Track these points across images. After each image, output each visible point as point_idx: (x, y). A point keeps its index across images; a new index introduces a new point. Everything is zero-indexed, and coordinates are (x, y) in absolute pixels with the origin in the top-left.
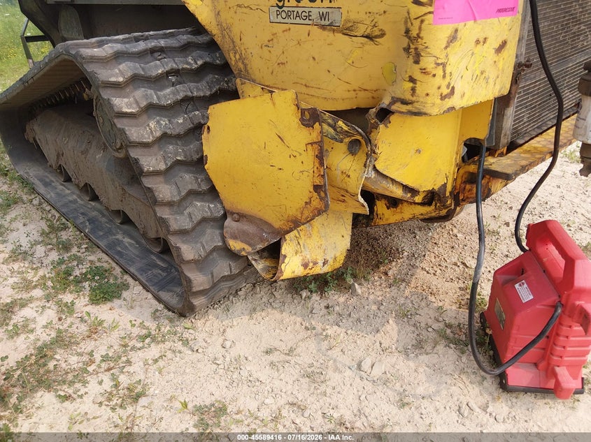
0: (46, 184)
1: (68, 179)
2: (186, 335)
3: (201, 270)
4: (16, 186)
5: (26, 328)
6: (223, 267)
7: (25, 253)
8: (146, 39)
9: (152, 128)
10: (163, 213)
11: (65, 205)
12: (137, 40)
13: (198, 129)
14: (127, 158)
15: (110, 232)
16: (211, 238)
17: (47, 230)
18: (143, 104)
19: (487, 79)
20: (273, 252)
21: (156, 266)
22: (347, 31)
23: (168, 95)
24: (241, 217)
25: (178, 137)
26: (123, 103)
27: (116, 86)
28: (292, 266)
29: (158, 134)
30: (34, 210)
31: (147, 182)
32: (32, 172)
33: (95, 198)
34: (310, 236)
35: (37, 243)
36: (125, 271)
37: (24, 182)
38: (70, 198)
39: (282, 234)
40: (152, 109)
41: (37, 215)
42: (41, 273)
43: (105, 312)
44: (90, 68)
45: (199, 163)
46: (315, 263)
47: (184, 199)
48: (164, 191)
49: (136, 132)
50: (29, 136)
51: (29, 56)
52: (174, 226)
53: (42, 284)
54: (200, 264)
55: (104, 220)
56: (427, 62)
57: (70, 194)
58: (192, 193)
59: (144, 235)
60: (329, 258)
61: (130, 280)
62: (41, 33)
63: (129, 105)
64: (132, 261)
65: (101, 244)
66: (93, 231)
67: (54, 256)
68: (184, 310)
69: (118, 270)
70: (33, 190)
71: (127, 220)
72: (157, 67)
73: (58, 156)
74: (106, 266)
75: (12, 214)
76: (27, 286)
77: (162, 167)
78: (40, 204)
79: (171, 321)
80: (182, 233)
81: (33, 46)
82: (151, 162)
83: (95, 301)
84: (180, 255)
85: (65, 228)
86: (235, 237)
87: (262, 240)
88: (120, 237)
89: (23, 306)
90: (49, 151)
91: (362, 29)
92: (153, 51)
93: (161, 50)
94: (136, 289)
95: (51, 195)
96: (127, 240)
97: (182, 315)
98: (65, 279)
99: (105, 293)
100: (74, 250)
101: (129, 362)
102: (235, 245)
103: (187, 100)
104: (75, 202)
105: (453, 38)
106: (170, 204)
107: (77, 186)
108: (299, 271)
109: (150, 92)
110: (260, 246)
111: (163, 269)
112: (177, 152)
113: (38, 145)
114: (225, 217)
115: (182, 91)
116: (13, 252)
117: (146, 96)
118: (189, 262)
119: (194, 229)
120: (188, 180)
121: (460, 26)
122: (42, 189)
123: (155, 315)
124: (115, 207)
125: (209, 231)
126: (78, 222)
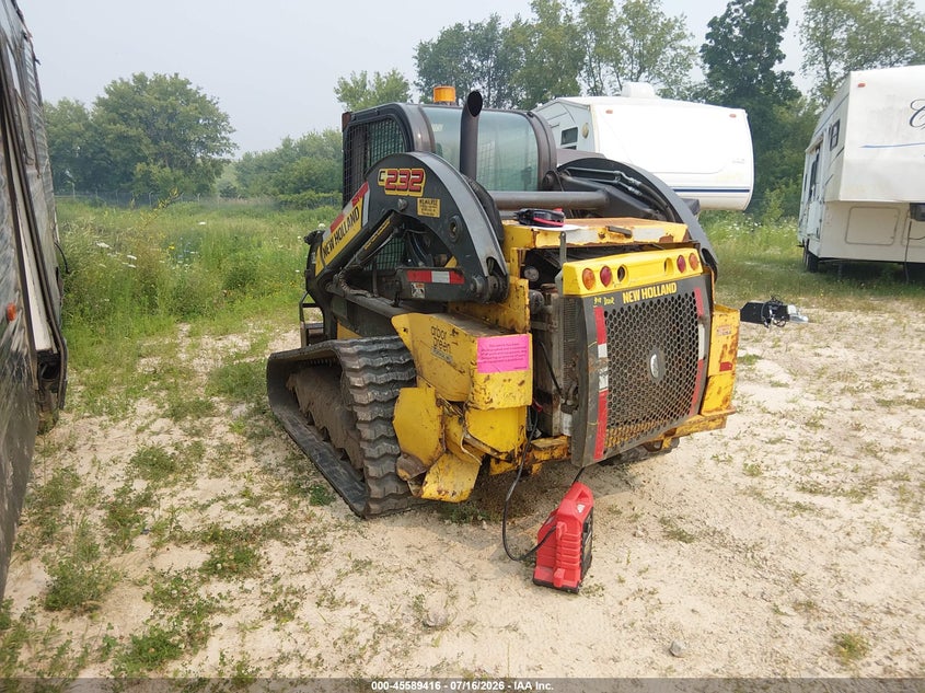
0: (293, 425)
1: (312, 423)
2: (363, 529)
3: (378, 485)
4: (270, 423)
5: (268, 510)
6: (392, 487)
7: (272, 470)
8: (380, 342)
9: (369, 396)
10: (364, 445)
11: (305, 442)
12: (374, 342)
13: (394, 400)
14: (352, 412)
15: (332, 464)
16: (388, 466)
17: (289, 456)
18: (367, 382)
19: (514, 397)
20: (420, 480)
21: (357, 489)
22: (454, 367)
23: (382, 378)
24: (408, 456)
25: (383, 403)
26: (356, 381)
27: (355, 370)
28: (430, 490)
29: (372, 400)
30: (281, 442)
31: (359, 426)
32: (285, 413)
33: (328, 439)
34: (447, 474)
35: (281, 465)
36: (336, 491)
37: (277, 421)
38: (310, 437)
39: (427, 469)
40: (371, 385)
41: (283, 446)
42: (281, 483)
43: (317, 510)
44: (343, 359)
45: (389, 420)
46: (447, 492)
47: (377, 439)
48: (367, 433)
49: (359, 398)
50: (290, 385)
51: (302, 318)
52: (368, 454)
53: (281, 489)
54: (378, 480)
55: (330, 455)
56: (477, 387)
57: (310, 434)
58: (382, 437)
59: (354, 466)
60: (458, 490)
61: (337, 496)
62: (313, 302)
63: (359, 382)
64: (342, 484)
65: (325, 471)
66: (321, 462)
67: (291, 474)
68: (365, 516)
69: (331, 489)
70: (284, 428)
71: (346, 458)
72: (380, 362)
73: (309, 405)
74: (325, 486)
75: (265, 444)
76: (271, 489)
77: (369, 419)
78: (287, 439)
79: (356, 521)
80: (372, 459)
81: (307, 310)
82: (363, 415)
83: (312, 503)
84: (367, 472)
85: (302, 458)
86: (402, 468)
87: (416, 471)
88: (338, 468)
89: (268, 499)
90: (303, 400)
91: (459, 368)
92: (381, 351)
93: (386, 351)
94: (340, 501)
95: (296, 434)
96: (342, 470)
97: (363, 518)
98: (296, 489)
99: (320, 499)
100: (305, 473)
101: (325, 535)
102: (402, 473)
103: (393, 381)
104: (313, 440)
105: (488, 378)
106: (369, 441)
107: (317, 428)
108: (435, 495)
109: (373, 375)
110: (415, 475)
111: (360, 491)
112: (379, 411)
113: (295, 393)
114: (399, 455)
115: (392, 376)
116: (264, 467)
117: (370, 378)
118: (372, 478)
119: (379, 458)
120: (382, 429)
121: (491, 374)
122: (290, 428)
123: (347, 517)
124: (339, 446)
125: (388, 462)
126: (313, 454)
